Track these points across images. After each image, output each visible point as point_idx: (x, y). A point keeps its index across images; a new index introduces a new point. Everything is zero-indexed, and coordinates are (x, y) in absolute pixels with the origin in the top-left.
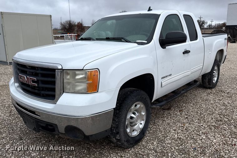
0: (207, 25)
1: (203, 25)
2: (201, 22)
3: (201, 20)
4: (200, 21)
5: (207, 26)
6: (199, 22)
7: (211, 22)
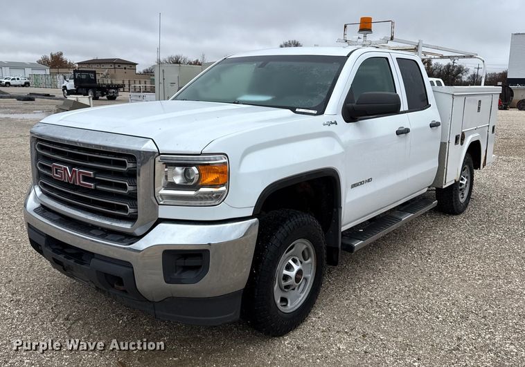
0: (469, 75)
1: (460, 75)
2: (456, 69)
3: (455, 64)
4: (454, 67)
5: (469, 78)
6: (451, 68)
7: (477, 70)
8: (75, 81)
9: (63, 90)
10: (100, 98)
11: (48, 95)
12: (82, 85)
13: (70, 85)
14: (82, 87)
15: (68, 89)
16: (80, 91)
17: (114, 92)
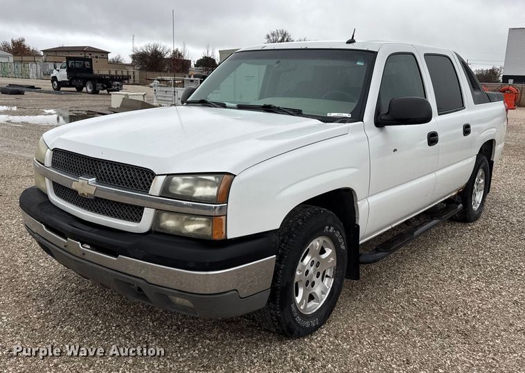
8: (67, 71)
9: (52, 82)
10: (101, 91)
11: (33, 87)
12: (78, 75)
13: (62, 75)
14: (76, 78)
15: (59, 80)
16: (74, 82)
17: (118, 85)
